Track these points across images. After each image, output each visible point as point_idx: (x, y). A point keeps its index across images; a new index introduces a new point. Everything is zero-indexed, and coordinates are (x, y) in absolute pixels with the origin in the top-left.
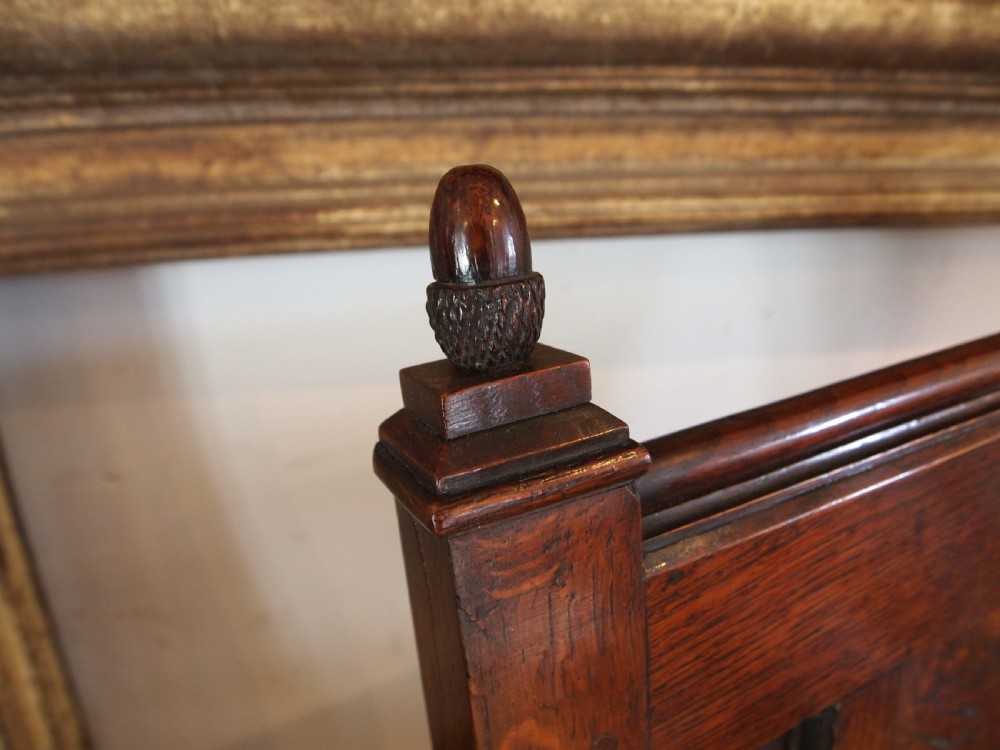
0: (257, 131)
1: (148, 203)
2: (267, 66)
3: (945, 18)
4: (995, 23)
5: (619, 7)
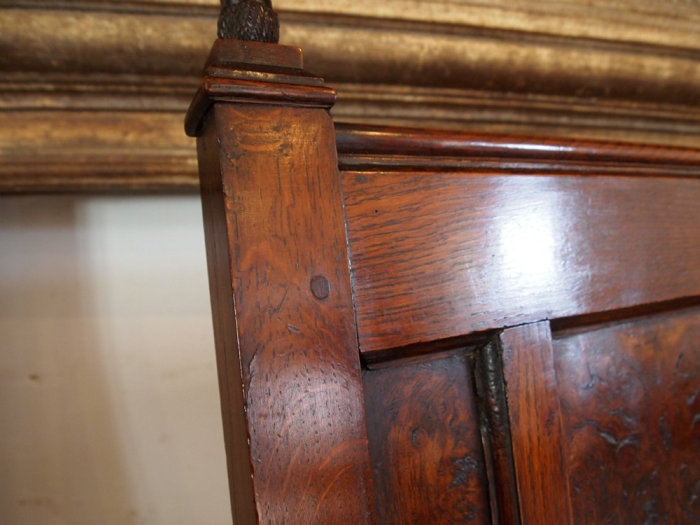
0: (157, 117)
1: (87, 151)
2: (165, 72)
3: (544, 57)
4: (574, 60)
5: (359, 43)
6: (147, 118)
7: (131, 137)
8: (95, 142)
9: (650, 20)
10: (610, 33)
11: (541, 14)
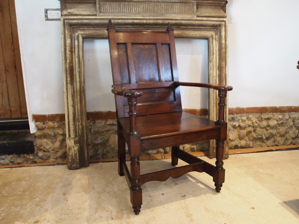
3: (144, 21)
4: (148, 22)
5: (123, 21)
6: (102, 30)
7: (100, 32)
9: (159, 16)
10: (153, 18)
11: (144, 16)
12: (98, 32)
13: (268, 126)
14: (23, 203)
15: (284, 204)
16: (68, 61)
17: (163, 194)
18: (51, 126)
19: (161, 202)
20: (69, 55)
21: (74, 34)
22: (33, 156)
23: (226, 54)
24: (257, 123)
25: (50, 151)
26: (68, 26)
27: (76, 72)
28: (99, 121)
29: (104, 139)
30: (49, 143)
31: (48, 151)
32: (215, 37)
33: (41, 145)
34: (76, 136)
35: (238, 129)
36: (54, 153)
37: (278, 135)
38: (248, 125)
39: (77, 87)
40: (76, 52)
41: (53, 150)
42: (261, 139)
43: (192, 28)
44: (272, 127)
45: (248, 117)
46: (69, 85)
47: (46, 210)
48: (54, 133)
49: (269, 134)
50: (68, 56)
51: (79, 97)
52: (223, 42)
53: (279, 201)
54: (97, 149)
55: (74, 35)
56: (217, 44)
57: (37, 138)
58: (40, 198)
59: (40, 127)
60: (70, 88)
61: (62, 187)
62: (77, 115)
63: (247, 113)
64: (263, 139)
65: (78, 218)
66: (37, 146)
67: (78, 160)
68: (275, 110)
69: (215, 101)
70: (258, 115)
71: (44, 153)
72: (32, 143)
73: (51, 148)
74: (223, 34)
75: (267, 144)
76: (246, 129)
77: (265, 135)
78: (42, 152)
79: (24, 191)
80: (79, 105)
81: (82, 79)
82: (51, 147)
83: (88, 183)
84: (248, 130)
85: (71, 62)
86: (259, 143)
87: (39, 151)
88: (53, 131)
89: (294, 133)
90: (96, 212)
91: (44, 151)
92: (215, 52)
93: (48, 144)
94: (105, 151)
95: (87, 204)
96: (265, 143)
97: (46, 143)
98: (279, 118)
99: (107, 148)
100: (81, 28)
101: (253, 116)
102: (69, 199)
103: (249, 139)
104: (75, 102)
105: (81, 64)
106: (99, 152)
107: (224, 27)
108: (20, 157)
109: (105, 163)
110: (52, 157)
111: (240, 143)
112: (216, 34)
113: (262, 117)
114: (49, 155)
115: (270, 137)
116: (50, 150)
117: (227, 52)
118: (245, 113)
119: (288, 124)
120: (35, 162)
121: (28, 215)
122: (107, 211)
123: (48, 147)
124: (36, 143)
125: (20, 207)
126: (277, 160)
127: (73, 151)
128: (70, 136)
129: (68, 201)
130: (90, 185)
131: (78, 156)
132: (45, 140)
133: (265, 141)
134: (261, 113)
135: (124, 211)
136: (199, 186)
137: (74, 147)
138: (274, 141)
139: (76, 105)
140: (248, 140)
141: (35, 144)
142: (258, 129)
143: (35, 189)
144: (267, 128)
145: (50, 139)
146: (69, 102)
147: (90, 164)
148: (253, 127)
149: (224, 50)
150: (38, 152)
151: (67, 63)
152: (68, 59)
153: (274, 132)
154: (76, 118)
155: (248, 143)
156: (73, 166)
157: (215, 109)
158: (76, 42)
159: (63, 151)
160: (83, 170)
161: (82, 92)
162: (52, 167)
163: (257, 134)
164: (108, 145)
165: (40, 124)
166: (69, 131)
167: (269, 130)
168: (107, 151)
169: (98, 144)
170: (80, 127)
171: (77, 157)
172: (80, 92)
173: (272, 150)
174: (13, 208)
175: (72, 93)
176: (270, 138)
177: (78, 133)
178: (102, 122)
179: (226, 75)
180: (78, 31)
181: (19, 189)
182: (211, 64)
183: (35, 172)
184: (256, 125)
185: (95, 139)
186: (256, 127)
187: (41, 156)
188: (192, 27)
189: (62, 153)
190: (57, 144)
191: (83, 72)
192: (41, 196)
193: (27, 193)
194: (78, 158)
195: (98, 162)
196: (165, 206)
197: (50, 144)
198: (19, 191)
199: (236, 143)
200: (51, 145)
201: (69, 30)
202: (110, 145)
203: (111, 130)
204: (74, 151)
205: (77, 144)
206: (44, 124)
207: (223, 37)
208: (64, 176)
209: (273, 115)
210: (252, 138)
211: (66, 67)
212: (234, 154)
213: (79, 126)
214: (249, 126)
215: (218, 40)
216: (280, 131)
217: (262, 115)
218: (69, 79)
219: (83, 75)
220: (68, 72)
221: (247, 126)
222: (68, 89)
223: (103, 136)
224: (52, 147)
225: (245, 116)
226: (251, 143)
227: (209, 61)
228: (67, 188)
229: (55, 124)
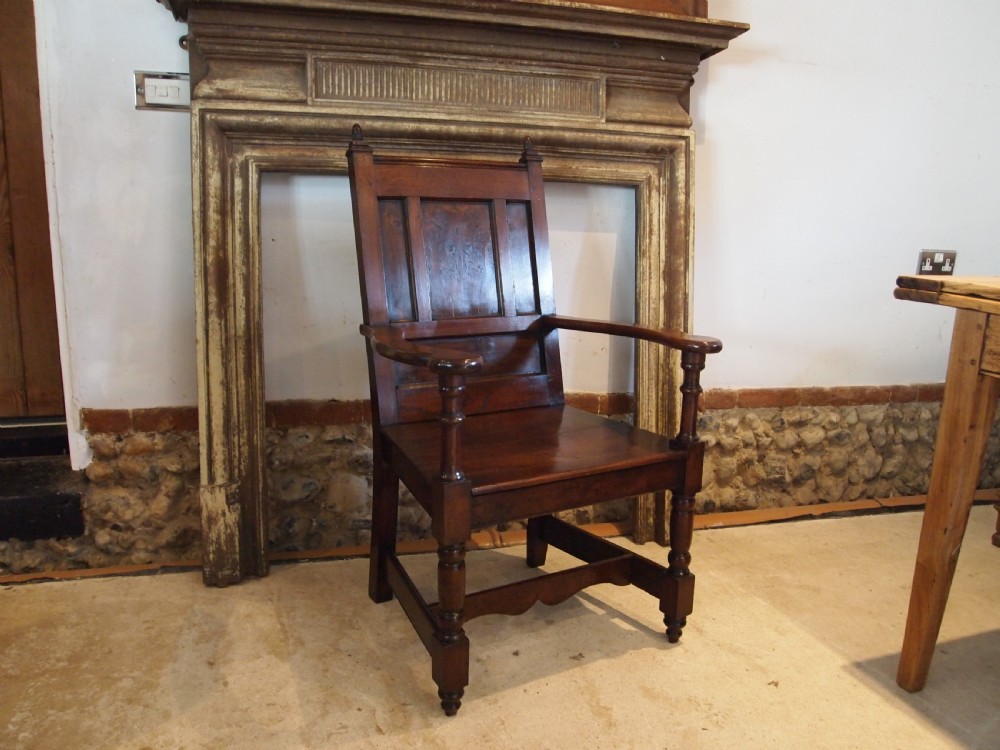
0: (324, 148)
1: (302, 159)
2: (327, 134)
3: (453, 128)
4: (464, 130)
5: (388, 125)
6: (321, 148)
7: (315, 154)
8: (304, 156)
9: (497, 114)
10: (479, 120)
11: (453, 114)
12: (308, 153)
13: (800, 444)
14: (83, 696)
15: (855, 670)
16: (212, 242)
17: (516, 654)
18: (141, 447)
19: (513, 677)
20: (217, 223)
21: (231, 156)
22: (77, 544)
23: (687, 234)
24: (767, 436)
25: (134, 526)
26: (214, 133)
27: (234, 277)
28: (301, 430)
29: (312, 487)
30: (132, 500)
31: (130, 529)
32: (657, 183)
33: (108, 509)
34: (231, 479)
35: (715, 452)
36: (147, 533)
37: (828, 470)
38: (744, 441)
39: (238, 323)
40: (237, 215)
41: (147, 523)
42: (778, 484)
43: (592, 155)
44: (809, 447)
45: (744, 418)
46: (213, 318)
47: (166, 715)
48: (152, 470)
49: (802, 466)
50: (212, 226)
51: (241, 356)
52: (681, 198)
53: (841, 661)
54: (288, 520)
55: (230, 161)
56: (663, 204)
57: (93, 485)
58: (133, 678)
59: (106, 451)
60: (217, 327)
61: (197, 644)
62: (235, 412)
63: (740, 406)
64: (784, 483)
65: (273, 735)
66: (92, 514)
67: (237, 557)
68: (818, 398)
69: (654, 373)
70: (771, 413)
71: (115, 533)
72: (76, 501)
73: (138, 517)
74: (681, 174)
75: (794, 497)
76: (737, 453)
77: (790, 470)
78: (108, 529)
79: (75, 659)
80: (242, 381)
81: (254, 299)
82: (138, 514)
83: (279, 626)
84: (744, 457)
85: (222, 245)
86: (773, 494)
87: (97, 529)
88: (148, 462)
89: (871, 465)
90: (325, 714)
91: (115, 527)
92: (655, 228)
93: (128, 505)
94: (314, 524)
95: (290, 692)
96: (789, 493)
97: (122, 501)
98: (831, 423)
99: (322, 514)
100: (254, 139)
101: (759, 417)
102: (230, 679)
103: (745, 483)
104: (229, 371)
105: (253, 253)
106: (297, 526)
107: (683, 155)
108: (31, 547)
109: (318, 563)
110: (140, 545)
111: (720, 496)
112: (659, 175)
113: (783, 417)
114: (133, 539)
115: (804, 476)
116: (136, 524)
117: (691, 229)
118: (736, 408)
119: (854, 439)
120: (85, 565)
121: (110, 733)
122: (359, 710)
123: (128, 515)
124: (89, 500)
125: (75, 708)
126: (827, 544)
127: (222, 528)
128: (212, 479)
129: (230, 686)
130: (286, 632)
131: (237, 544)
132: (121, 492)
133: (790, 489)
134: (781, 408)
135: (409, 707)
136: (617, 626)
137: (224, 514)
138: (814, 487)
139: (234, 382)
140: (742, 486)
141: (85, 506)
142: (772, 454)
143: (110, 652)
144: (797, 451)
145: (138, 490)
146: (212, 371)
147: (273, 568)
148: (758, 447)
149: (682, 222)
150: (95, 533)
151: (210, 250)
152: (211, 235)
153: (815, 461)
154: (233, 420)
155: (742, 494)
156: (220, 575)
157: (654, 397)
158: (238, 182)
159: (179, 528)
160: (252, 586)
161: (253, 339)
162: (145, 578)
163: (769, 470)
164: (323, 506)
165: (106, 440)
166: (210, 462)
167: (802, 457)
168: (321, 526)
169: (293, 503)
170: (245, 449)
171: (235, 546)
172: (248, 342)
173: (811, 517)
174: (51, 712)
175: (224, 344)
176: (803, 479)
177: (236, 471)
178: (308, 434)
179: (686, 295)
180: (245, 147)
181: (54, 652)
182: (644, 262)
183: (94, 597)
184: (766, 441)
185: (285, 488)
186: (767, 449)
187: (105, 544)
188: (592, 151)
189: (176, 532)
190: (161, 504)
191: (257, 279)
192: (136, 673)
193: (85, 665)
194: (237, 549)
195: (296, 561)
196: (527, 686)
197: (135, 504)
198: (58, 660)
199: (708, 495)
200: (139, 508)
201: (217, 146)
202: (331, 507)
203: (335, 459)
204: (226, 526)
205: (233, 503)
206: (119, 439)
207: (681, 185)
208: (196, 607)
209: (814, 412)
210: (753, 482)
211: (205, 261)
212: (706, 528)
213: (240, 447)
214: (747, 445)
215: (664, 193)
216: (833, 459)
217: (784, 412)
218: (213, 299)
219: (257, 287)
220: (211, 279)
221: (741, 444)
222: (210, 332)
223: (308, 477)
224: (142, 512)
225: (734, 416)
226: (751, 496)
227: (639, 252)
228: (216, 646)
229: (156, 441)
